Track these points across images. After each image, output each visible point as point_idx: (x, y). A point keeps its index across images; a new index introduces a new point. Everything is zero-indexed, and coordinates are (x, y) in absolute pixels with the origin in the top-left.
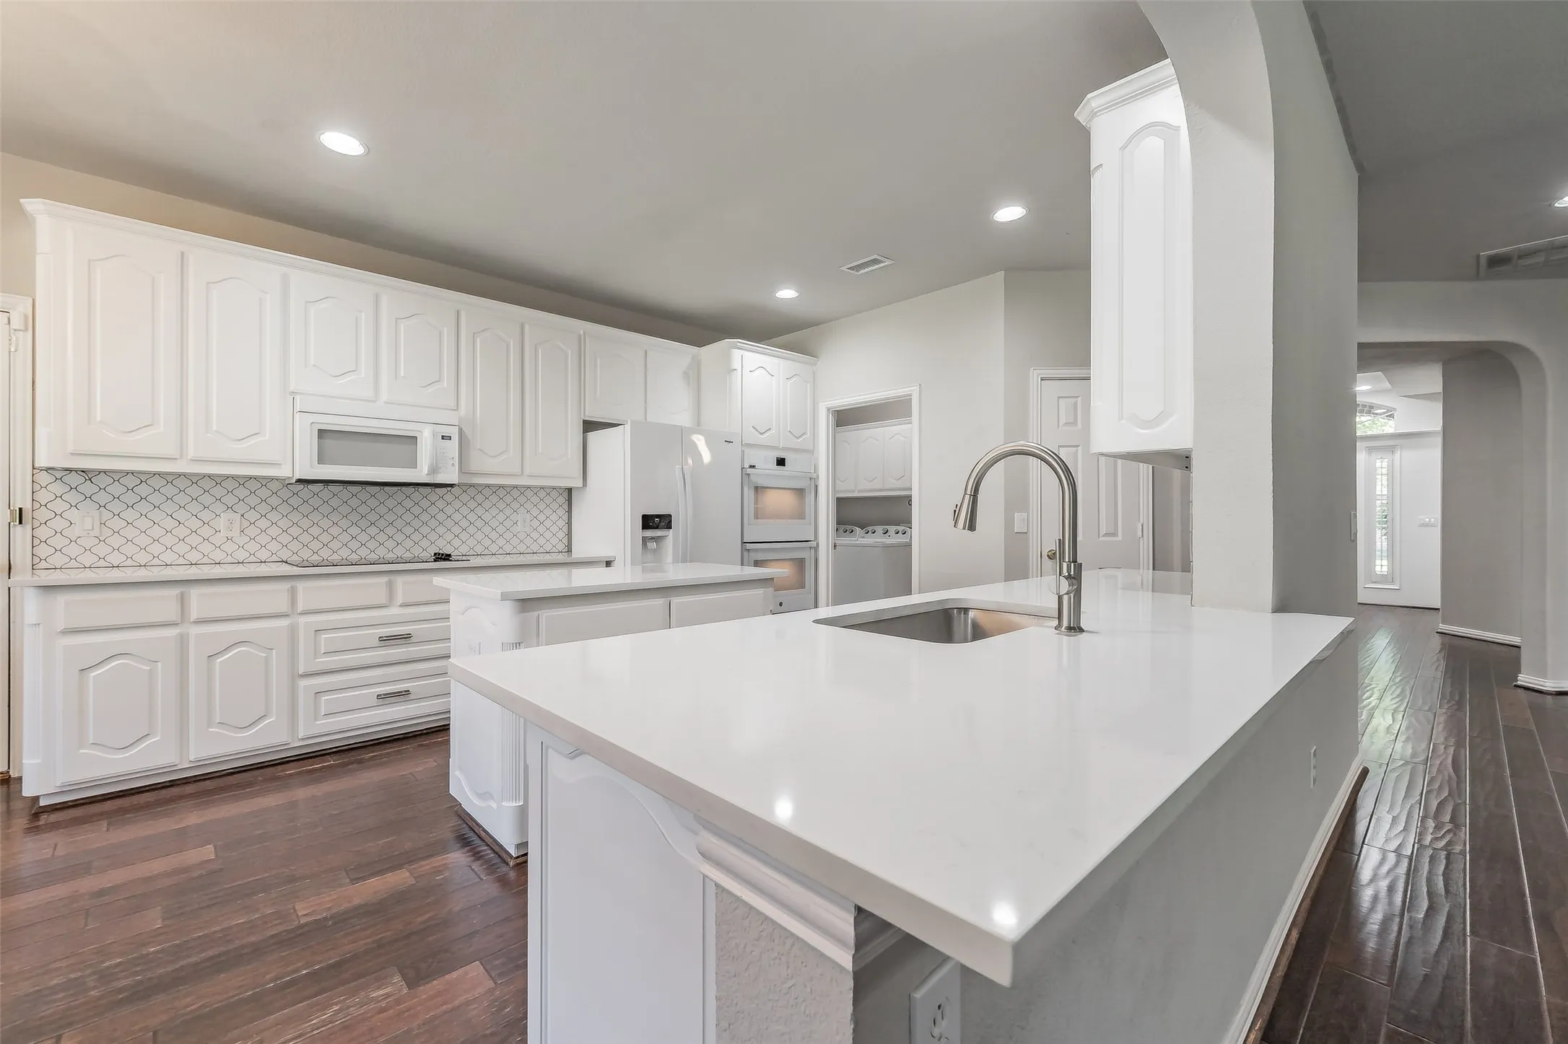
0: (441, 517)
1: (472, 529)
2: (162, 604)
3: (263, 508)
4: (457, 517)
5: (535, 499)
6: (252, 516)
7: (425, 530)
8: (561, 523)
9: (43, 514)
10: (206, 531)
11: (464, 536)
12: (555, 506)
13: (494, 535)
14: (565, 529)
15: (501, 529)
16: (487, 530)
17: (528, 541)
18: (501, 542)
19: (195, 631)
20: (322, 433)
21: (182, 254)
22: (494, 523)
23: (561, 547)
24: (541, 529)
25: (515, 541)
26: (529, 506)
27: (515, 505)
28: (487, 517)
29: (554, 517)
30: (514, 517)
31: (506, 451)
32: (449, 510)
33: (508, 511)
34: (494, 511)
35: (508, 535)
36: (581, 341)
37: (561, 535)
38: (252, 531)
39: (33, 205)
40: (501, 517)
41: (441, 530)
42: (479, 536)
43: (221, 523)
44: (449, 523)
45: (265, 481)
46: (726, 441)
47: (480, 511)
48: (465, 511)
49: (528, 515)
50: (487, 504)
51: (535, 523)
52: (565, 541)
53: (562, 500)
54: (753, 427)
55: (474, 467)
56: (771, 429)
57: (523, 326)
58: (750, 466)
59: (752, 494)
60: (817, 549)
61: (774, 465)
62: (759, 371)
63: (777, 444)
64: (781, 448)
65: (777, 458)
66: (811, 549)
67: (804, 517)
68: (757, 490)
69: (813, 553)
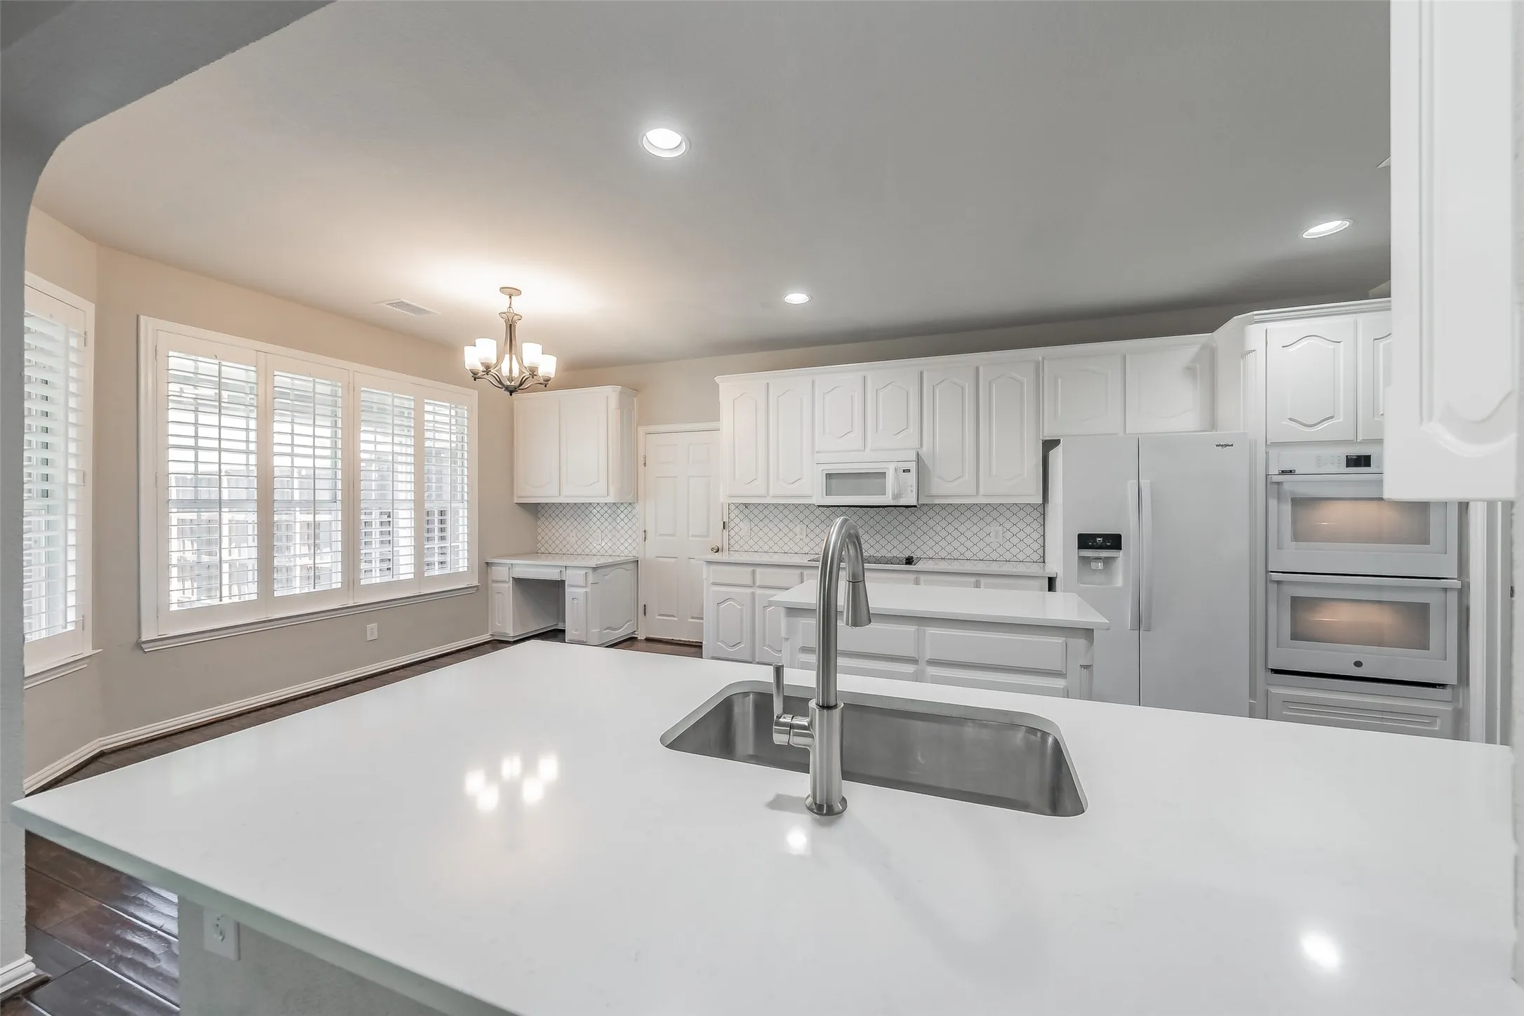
0: (925, 528)
1: (949, 538)
2: (744, 575)
3: (817, 522)
4: (938, 528)
5: (1008, 514)
6: (812, 526)
7: (913, 538)
8: (1036, 535)
9: (732, 525)
10: (791, 535)
11: (943, 543)
12: (1028, 519)
13: (969, 544)
14: (1040, 540)
15: (975, 539)
16: (962, 539)
17: (1001, 550)
18: (975, 549)
19: (759, 591)
20: (829, 476)
21: (768, 384)
22: (969, 534)
23: (1036, 557)
24: (1015, 540)
25: (988, 550)
26: (1001, 520)
27: (989, 519)
28: (962, 529)
29: (1028, 530)
30: (988, 529)
31: (961, 477)
32: (931, 523)
33: (982, 524)
34: (968, 524)
35: (982, 545)
36: (1038, 367)
37: (1036, 546)
38: (812, 535)
39: (717, 379)
40: (975, 529)
41: (925, 538)
42: (956, 544)
43: (797, 530)
44: (932, 533)
45: (807, 506)
46: (1217, 446)
47: (956, 524)
48: (944, 523)
49: (1001, 527)
50: (962, 519)
51: (1008, 535)
52: (1041, 552)
53: (1036, 514)
54: (1290, 419)
55: (934, 491)
56: (1332, 417)
57: (977, 369)
58: (1282, 471)
59: (1287, 508)
60: (1463, 592)
61: (1339, 467)
62: (1304, 342)
63: (1351, 437)
64: (1360, 442)
65: (1347, 456)
66: (1445, 590)
67: (1426, 542)
68: (1300, 503)
69: (1453, 598)
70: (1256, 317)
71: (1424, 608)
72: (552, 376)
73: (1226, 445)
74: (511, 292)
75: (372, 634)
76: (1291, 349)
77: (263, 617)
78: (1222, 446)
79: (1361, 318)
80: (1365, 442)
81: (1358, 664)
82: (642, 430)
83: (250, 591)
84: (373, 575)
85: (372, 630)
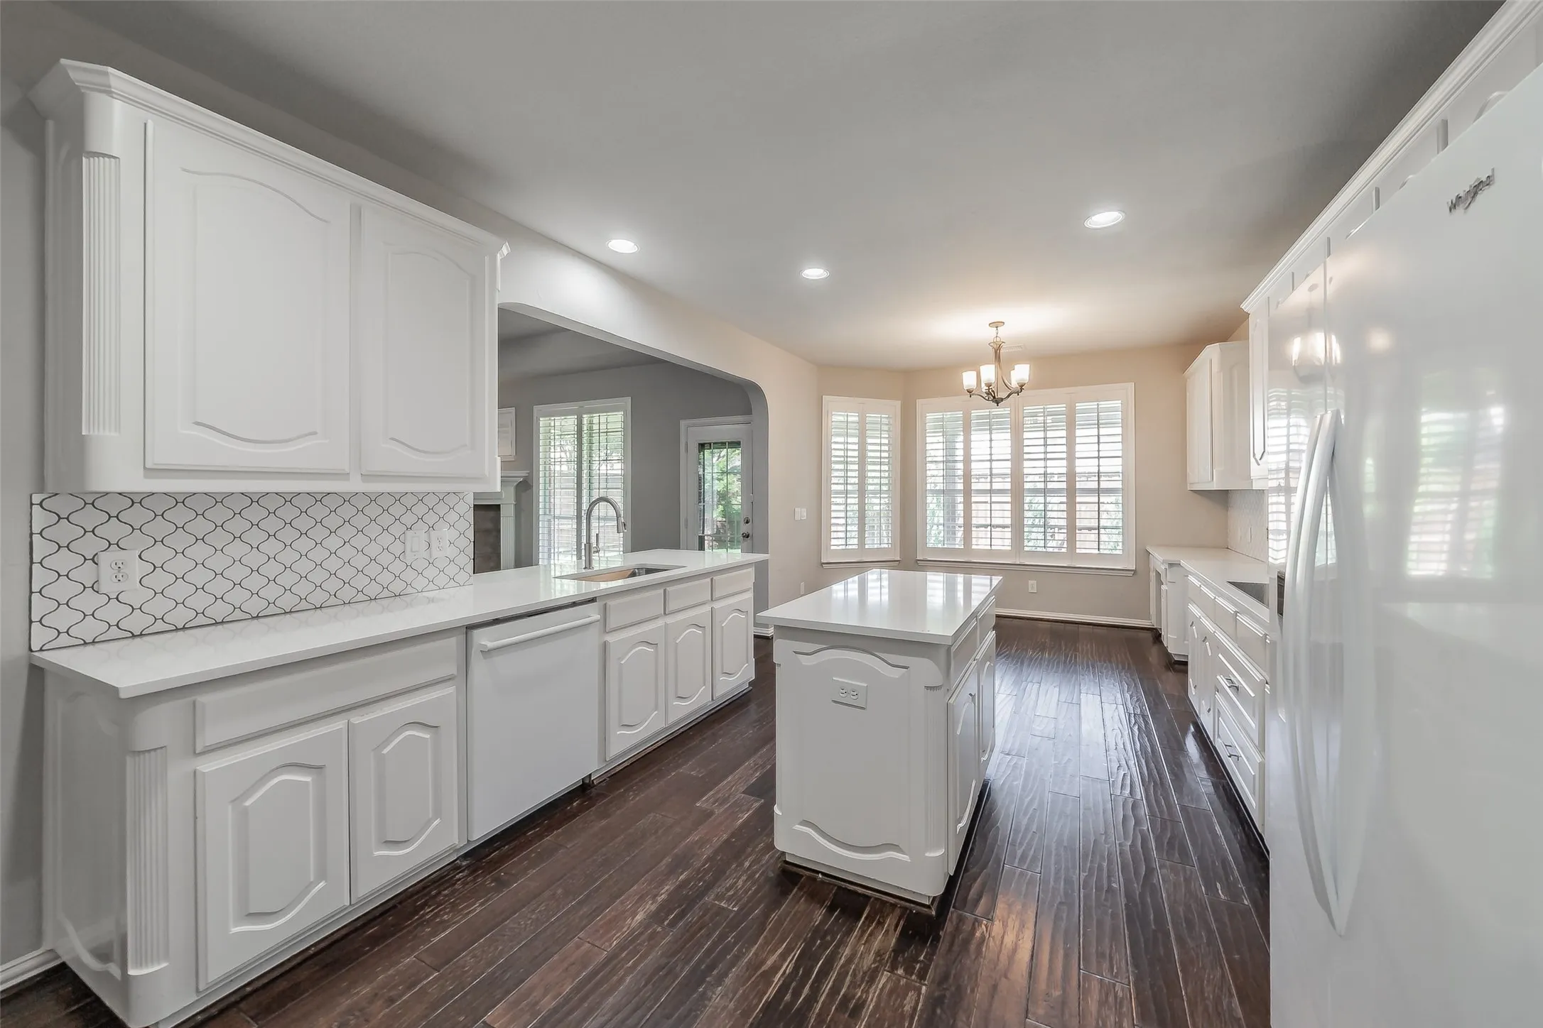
74: (996, 325)
85: (1032, 586)
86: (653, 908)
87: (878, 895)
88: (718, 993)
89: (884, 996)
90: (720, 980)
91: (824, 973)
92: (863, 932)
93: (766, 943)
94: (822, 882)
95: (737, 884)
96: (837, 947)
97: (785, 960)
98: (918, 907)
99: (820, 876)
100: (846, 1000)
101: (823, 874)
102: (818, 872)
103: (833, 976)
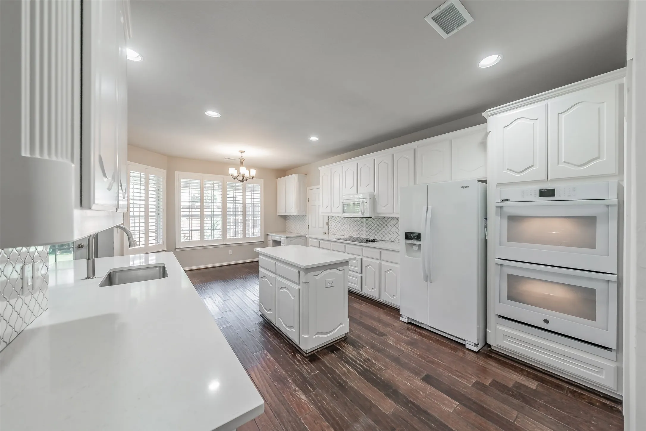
9: (329, 224)
31: (388, 204)
39: (319, 168)
46: (461, 187)
54: (508, 169)
55: (379, 211)
56: (532, 166)
57: (393, 155)
58: (502, 200)
59: (505, 222)
60: (620, 283)
61: (535, 197)
62: (519, 121)
63: (543, 177)
64: (549, 181)
65: (540, 190)
66: (608, 281)
67: (593, 246)
68: (513, 219)
69: (613, 288)
70: (489, 113)
71: (593, 292)
72: (255, 176)
73: (465, 187)
74: (242, 152)
75: (230, 253)
76: (508, 128)
77: (202, 245)
78: (464, 187)
79: (549, 102)
80: (552, 180)
81: (546, 321)
82: (308, 188)
83: (198, 238)
84: (230, 236)
85: (230, 252)
86: (301, 392)
87: (335, 343)
88: (350, 384)
89: (366, 354)
90: (346, 383)
91: (355, 361)
92: (345, 350)
93: (337, 369)
94: (321, 350)
95: (306, 368)
96: (348, 356)
97: (346, 367)
98: (344, 338)
99: (319, 349)
100: (364, 360)
101: (319, 348)
102: (318, 349)
103: (356, 360)
